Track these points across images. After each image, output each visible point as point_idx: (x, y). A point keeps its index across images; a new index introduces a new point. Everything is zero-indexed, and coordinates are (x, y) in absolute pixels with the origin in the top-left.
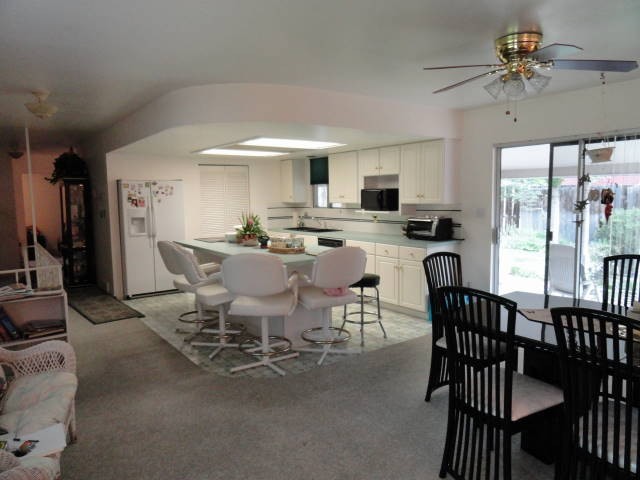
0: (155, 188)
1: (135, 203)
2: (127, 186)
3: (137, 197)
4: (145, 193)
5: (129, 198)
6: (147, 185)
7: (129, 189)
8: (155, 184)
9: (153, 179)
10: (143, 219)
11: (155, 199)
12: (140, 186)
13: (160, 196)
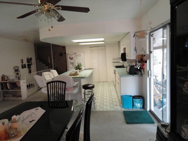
0: (76, 55)
1: (71, 59)
2: (69, 54)
3: (71, 57)
4: (73, 56)
5: (69, 58)
6: (74, 54)
7: (69, 55)
8: (76, 53)
9: (75, 52)
10: (73, 63)
11: (76, 58)
12: (72, 54)
13: (77, 57)
